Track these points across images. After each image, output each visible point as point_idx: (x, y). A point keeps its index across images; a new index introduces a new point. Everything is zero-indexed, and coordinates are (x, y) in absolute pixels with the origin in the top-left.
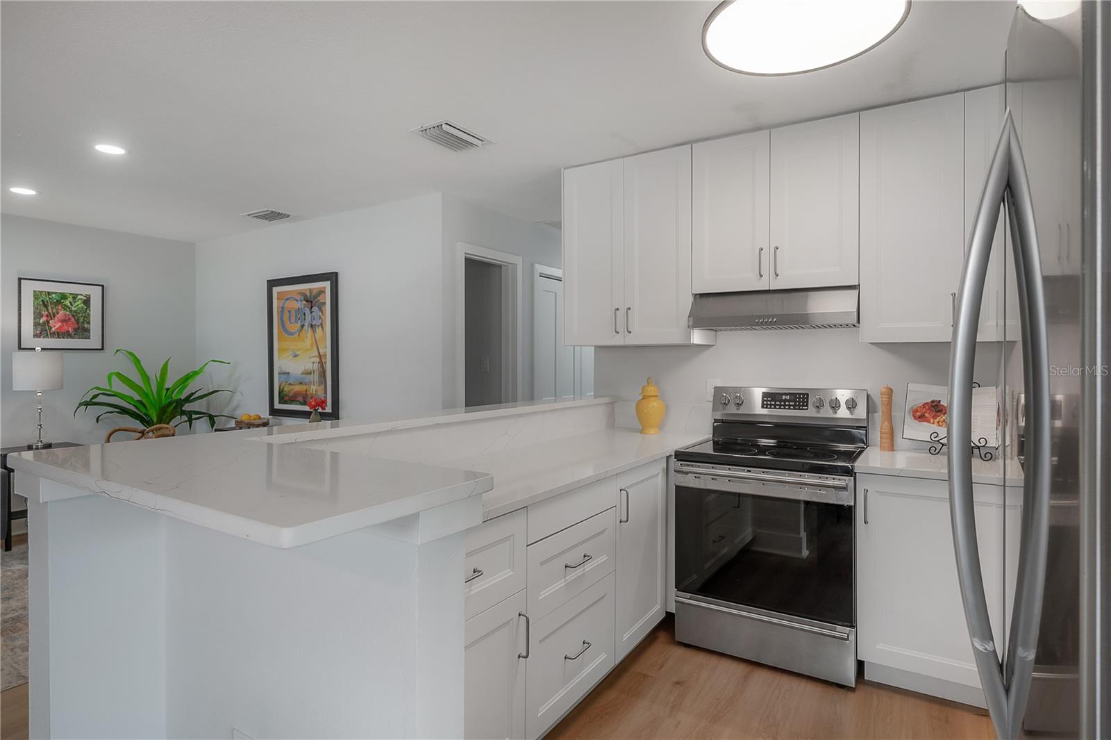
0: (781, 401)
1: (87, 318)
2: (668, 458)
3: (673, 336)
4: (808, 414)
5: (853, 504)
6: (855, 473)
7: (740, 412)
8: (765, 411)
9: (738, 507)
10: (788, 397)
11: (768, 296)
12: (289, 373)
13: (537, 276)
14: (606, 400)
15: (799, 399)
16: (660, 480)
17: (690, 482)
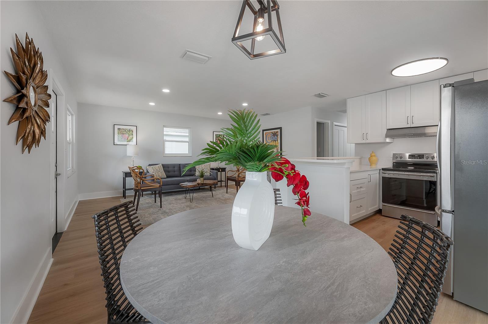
0: (415, 157)
2: (380, 170)
3: (381, 140)
4: (424, 160)
5: (436, 180)
6: (437, 173)
7: (401, 160)
8: (410, 160)
9: (401, 188)
10: (417, 156)
11: (410, 129)
13: (334, 125)
14: (359, 157)
15: (421, 156)
16: (378, 175)
17: (386, 176)
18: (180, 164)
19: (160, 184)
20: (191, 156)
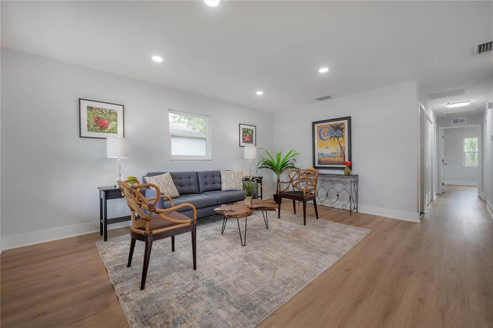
1: (252, 136)
12: (324, 154)
18: (197, 173)
19: (192, 217)
20: (211, 159)
